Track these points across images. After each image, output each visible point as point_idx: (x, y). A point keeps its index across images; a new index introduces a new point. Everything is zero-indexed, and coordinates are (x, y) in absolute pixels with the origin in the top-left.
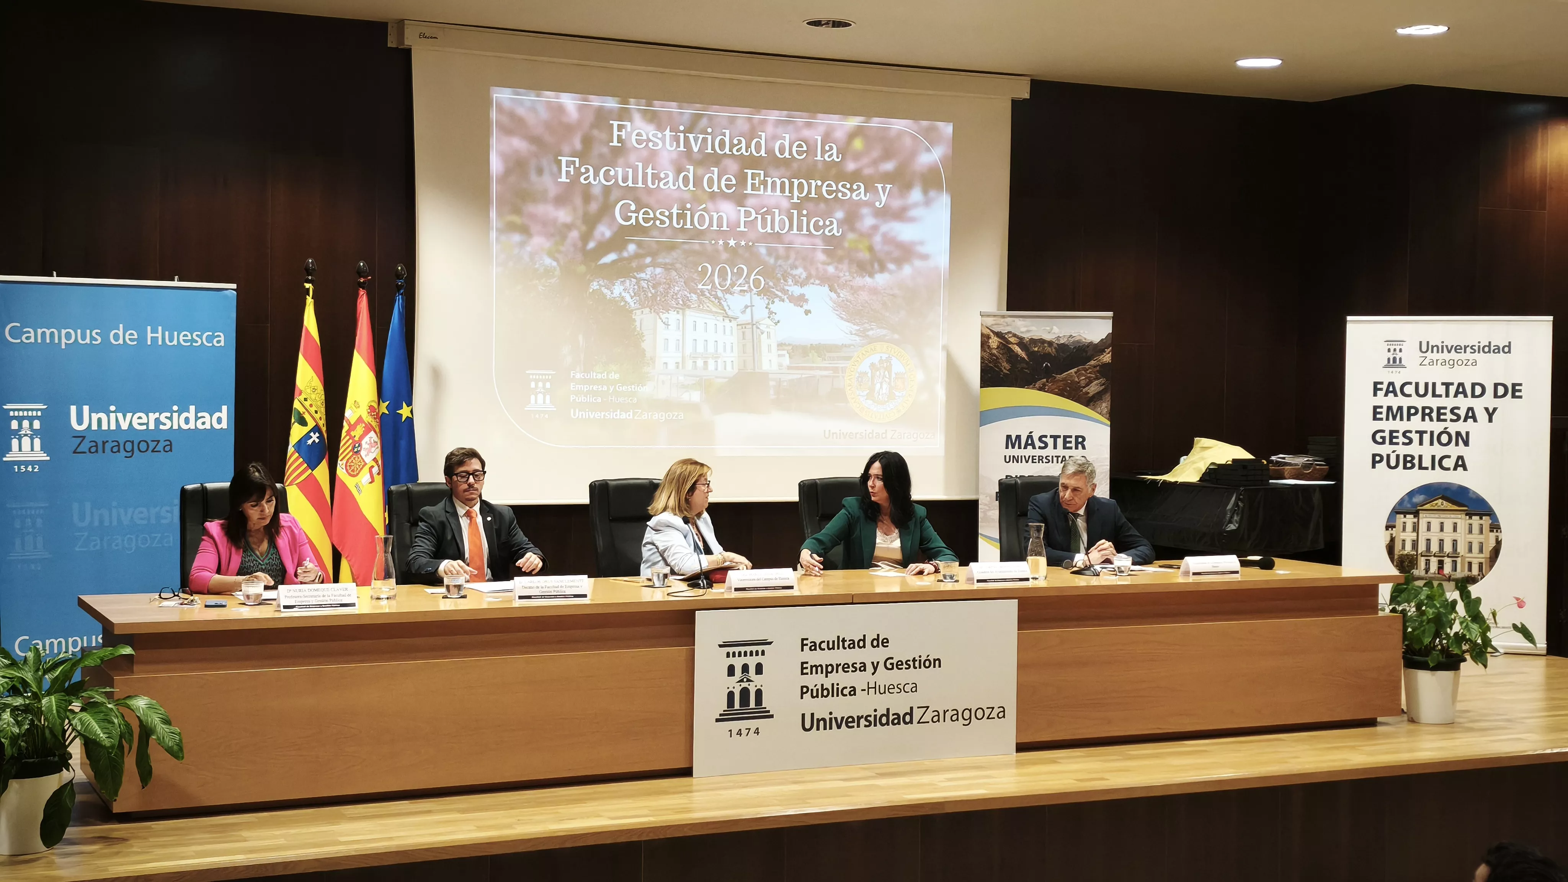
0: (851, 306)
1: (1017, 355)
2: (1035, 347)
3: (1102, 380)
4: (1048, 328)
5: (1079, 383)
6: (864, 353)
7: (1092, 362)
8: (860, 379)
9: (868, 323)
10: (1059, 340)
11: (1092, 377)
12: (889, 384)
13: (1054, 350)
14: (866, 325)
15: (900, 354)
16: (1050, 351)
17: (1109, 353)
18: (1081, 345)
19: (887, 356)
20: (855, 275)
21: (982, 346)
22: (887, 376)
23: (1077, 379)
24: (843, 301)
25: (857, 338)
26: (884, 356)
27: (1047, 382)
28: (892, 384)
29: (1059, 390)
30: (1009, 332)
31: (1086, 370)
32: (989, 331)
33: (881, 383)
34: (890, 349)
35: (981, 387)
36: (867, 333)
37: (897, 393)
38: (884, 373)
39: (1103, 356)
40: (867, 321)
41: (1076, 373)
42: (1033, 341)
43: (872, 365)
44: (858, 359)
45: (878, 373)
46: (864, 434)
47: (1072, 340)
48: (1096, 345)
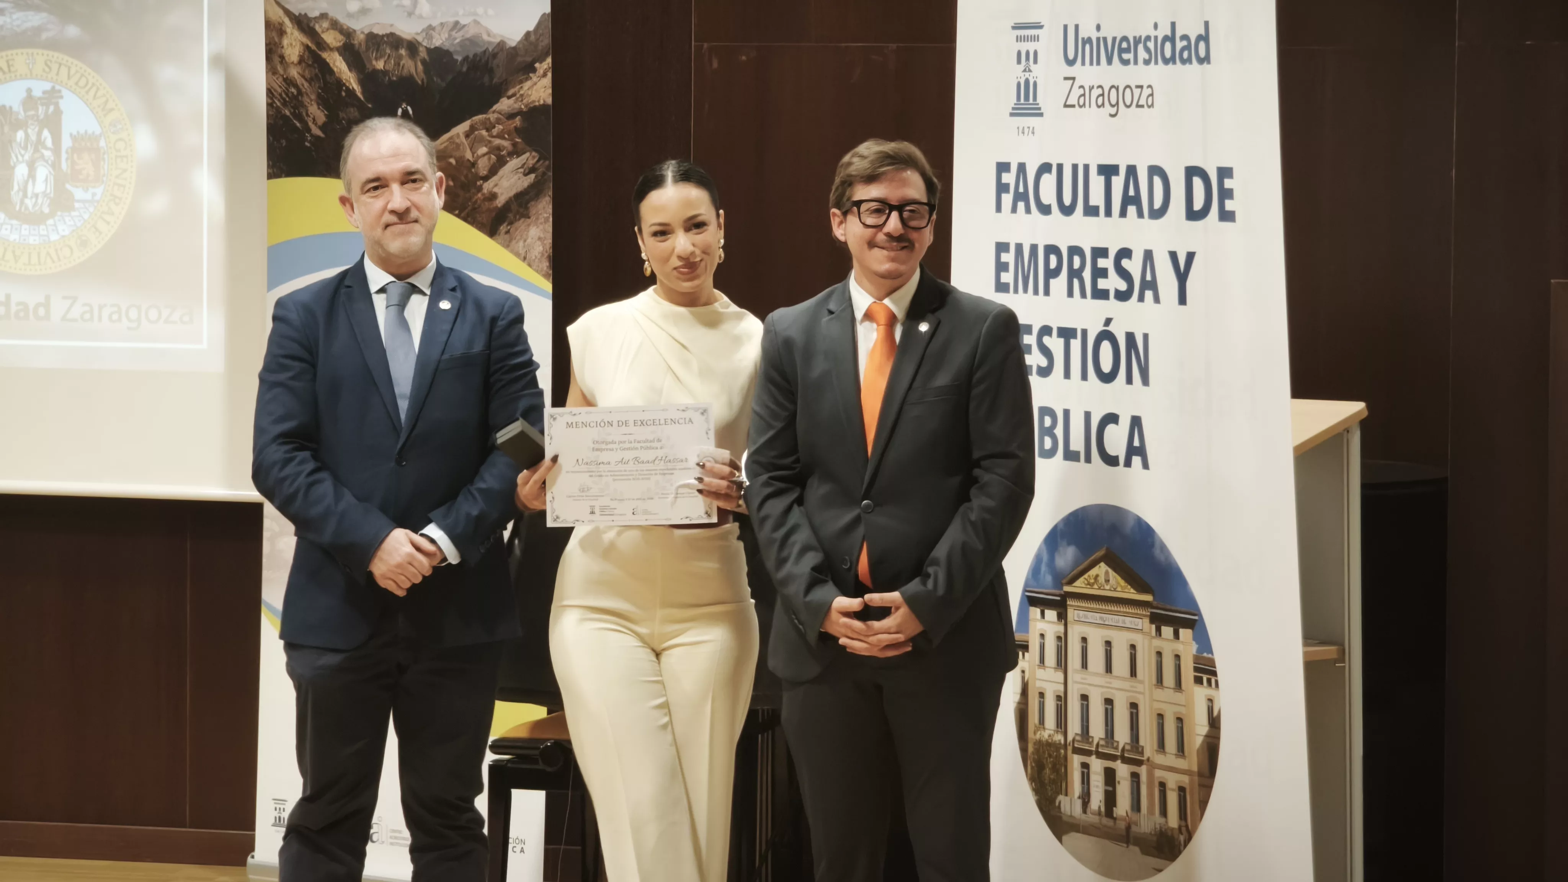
1: (340, 84)
2: (376, 59)
3: (529, 158)
7: (505, 105)
10: (430, 37)
11: (504, 148)
12: (55, 165)
13: (420, 67)
15: (82, 82)
16: (413, 71)
17: (545, 75)
18: (480, 50)
19: (47, 86)
21: (268, 59)
22: (49, 143)
23: (469, 155)
26: (39, 88)
28: (64, 166)
30: (324, 16)
31: (490, 128)
32: (281, 12)
33: (32, 166)
34: (55, 67)
35: (270, 176)
37: (79, 193)
38: (39, 134)
39: (528, 84)
41: (467, 135)
42: (374, 40)
45: (20, 135)
47: (458, 37)
48: (514, 52)
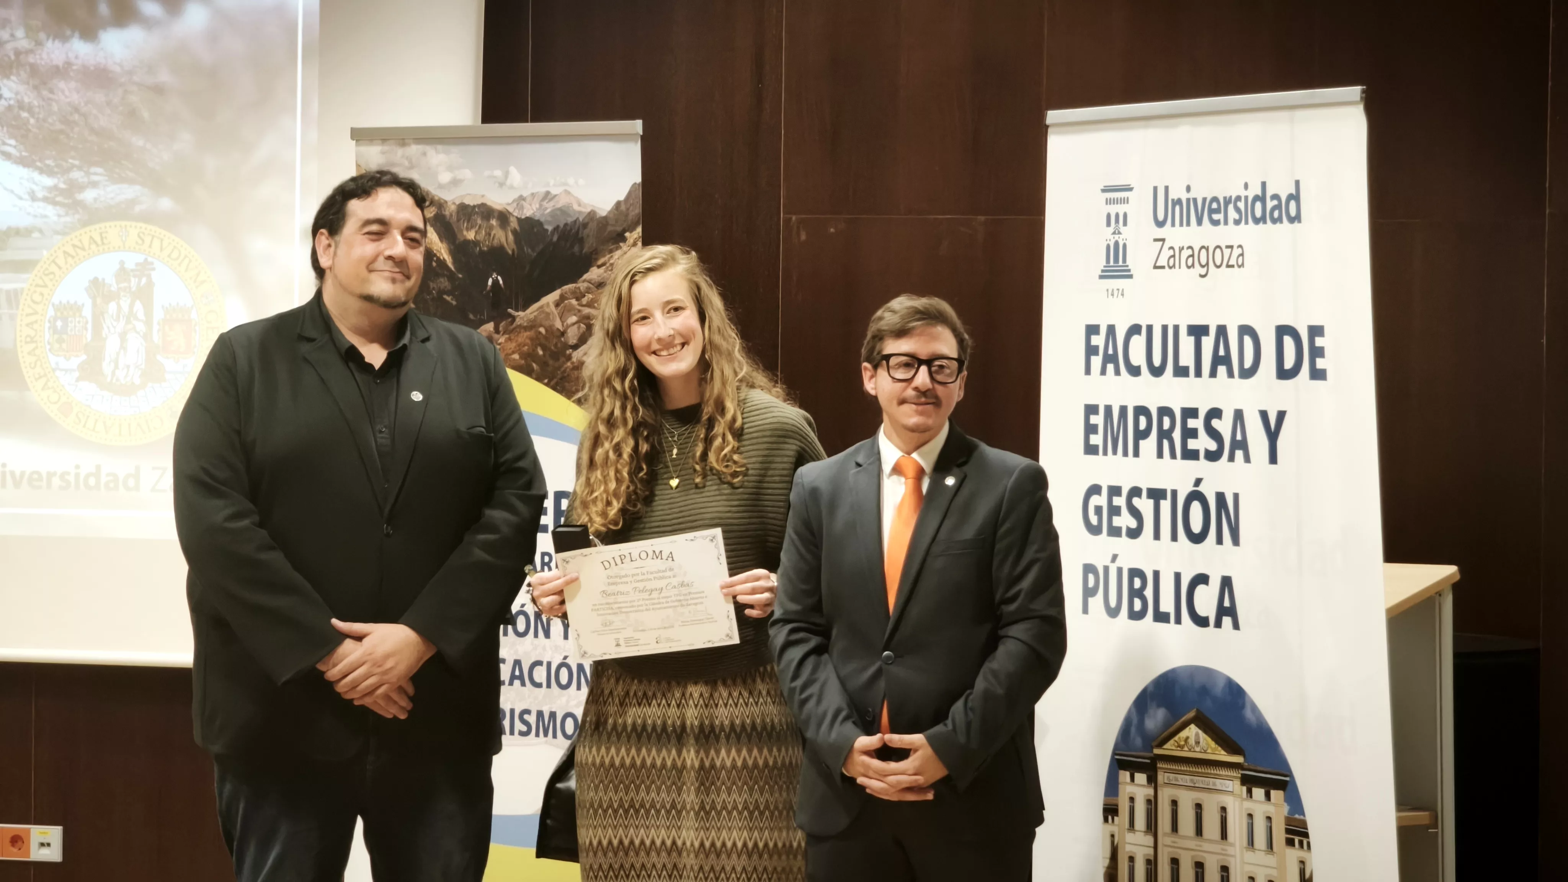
0: (32, 121)
2: (468, 229)
4: (498, 173)
5: (563, 334)
6: (71, 250)
7: (594, 274)
8: (59, 324)
9: (80, 168)
10: (522, 208)
12: (147, 337)
13: (511, 237)
14: (76, 175)
15: (175, 255)
16: (503, 240)
18: (570, 220)
19: (140, 258)
20: (42, 36)
22: (141, 315)
23: (558, 325)
24: (9, 108)
25: (50, 211)
26: (132, 260)
27: (497, 331)
28: (156, 337)
29: (523, 356)
31: (579, 296)
33: (123, 337)
34: (148, 240)
36: (80, 197)
38: (131, 306)
39: (618, 254)
40: (77, 162)
41: (557, 305)
42: (466, 212)
43: (96, 285)
44: (53, 268)
45: (112, 307)
46: (71, 478)
47: (549, 207)
48: (604, 222)
